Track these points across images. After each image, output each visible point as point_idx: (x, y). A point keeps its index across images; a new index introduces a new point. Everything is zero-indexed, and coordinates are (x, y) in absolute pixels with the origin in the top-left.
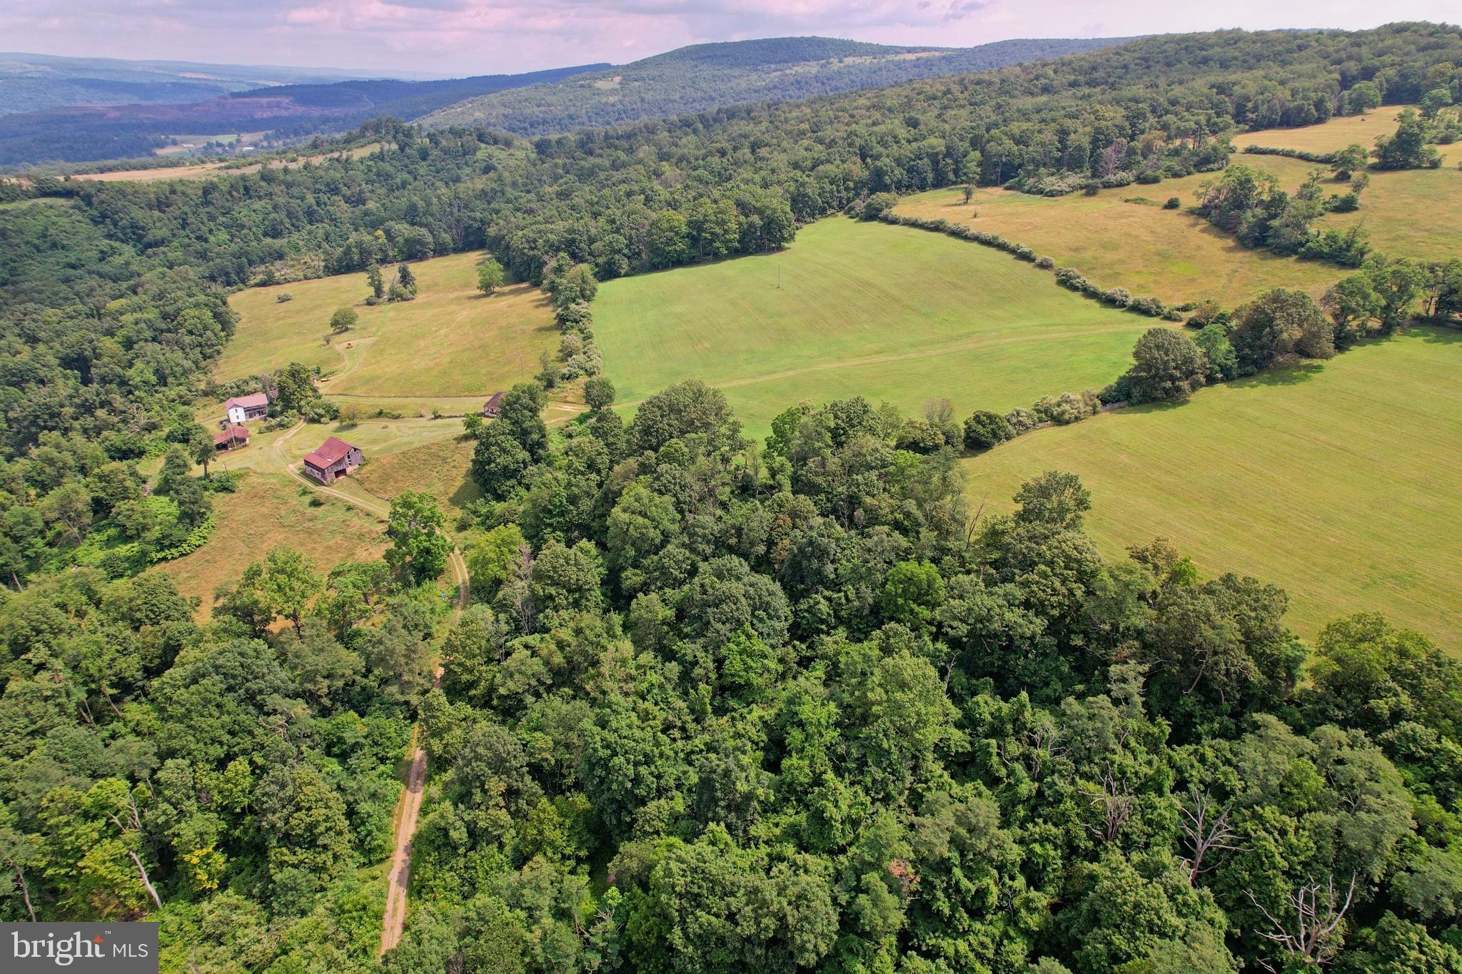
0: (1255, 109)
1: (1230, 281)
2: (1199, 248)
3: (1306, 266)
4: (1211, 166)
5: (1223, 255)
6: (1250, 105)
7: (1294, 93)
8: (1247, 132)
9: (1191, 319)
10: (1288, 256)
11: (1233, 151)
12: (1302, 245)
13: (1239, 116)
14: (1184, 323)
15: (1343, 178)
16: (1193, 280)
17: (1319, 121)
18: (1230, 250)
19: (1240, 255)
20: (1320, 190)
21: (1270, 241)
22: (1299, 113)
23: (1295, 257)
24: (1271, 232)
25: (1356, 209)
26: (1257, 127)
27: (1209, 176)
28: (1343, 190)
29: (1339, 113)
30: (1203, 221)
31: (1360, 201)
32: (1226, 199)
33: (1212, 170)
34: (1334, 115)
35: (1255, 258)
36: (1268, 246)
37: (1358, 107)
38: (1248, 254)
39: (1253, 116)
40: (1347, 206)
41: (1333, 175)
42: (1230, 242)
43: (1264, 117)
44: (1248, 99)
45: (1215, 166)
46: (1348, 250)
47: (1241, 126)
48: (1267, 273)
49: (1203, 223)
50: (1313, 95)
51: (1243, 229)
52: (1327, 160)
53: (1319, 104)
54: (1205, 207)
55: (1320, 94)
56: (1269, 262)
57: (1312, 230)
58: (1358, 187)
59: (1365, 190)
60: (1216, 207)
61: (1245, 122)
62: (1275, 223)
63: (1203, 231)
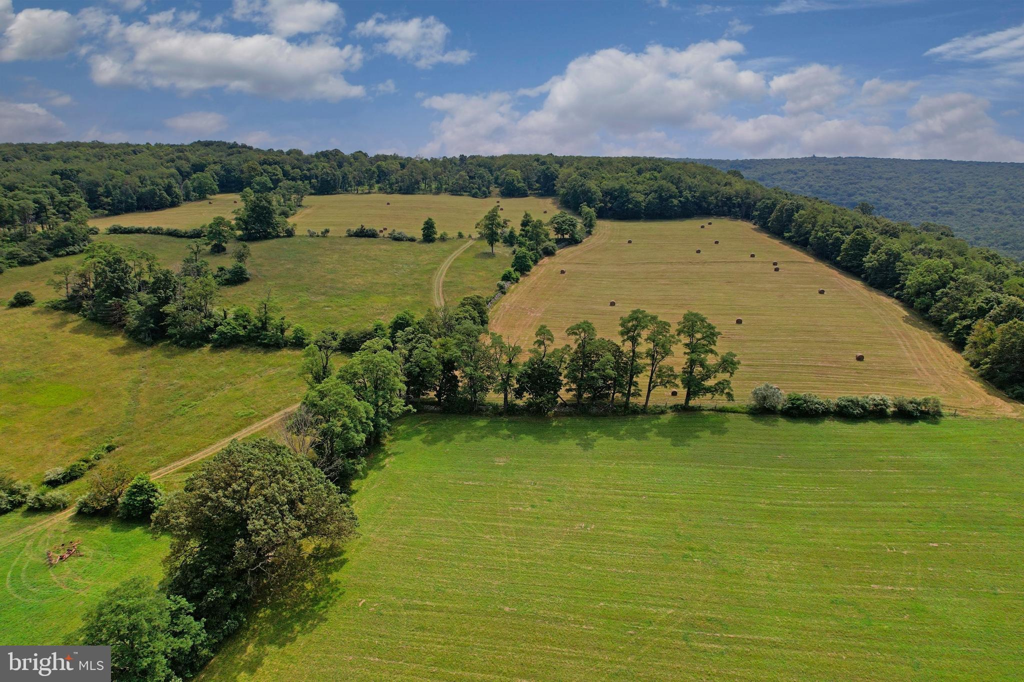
0: (108, 194)
1: (136, 399)
2: (76, 357)
3: (227, 355)
4: (71, 248)
5: (116, 361)
6: (101, 190)
7: (142, 180)
8: (107, 216)
9: (84, 504)
10: (200, 346)
11: (95, 232)
12: (211, 330)
13: (95, 203)
14: (70, 512)
15: (218, 250)
16: (75, 413)
17: (173, 205)
18: (121, 351)
19: (139, 356)
20: (206, 264)
21: (171, 331)
22: (153, 198)
23: (207, 347)
24: (169, 320)
25: (247, 280)
26: (116, 210)
27: (71, 261)
28: (228, 262)
29: (188, 199)
30: (75, 317)
31: (248, 271)
32: (97, 286)
33: (74, 253)
34: (185, 200)
35: (160, 357)
36: (170, 337)
37: (202, 193)
38: (149, 351)
39: (109, 200)
40: (238, 278)
41: (209, 248)
42: (120, 341)
43: (120, 202)
44: (97, 185)
45: (76, 248)
46: (264, 327)
47: (100, 211)
48: (182, 375)
49: (75, 320)
50: (159, 181)
51: (132, 321)
52: (196, 235)
53: (169, 189)
54: (71, 298)
55: (166, 181)
56: (178, 359)
57: (216, 310)
58: (241, 257)
59: (248, 259)
60: (87, 297)
61: (102, 206)
62: (170, 308)
63: (76, 331)
